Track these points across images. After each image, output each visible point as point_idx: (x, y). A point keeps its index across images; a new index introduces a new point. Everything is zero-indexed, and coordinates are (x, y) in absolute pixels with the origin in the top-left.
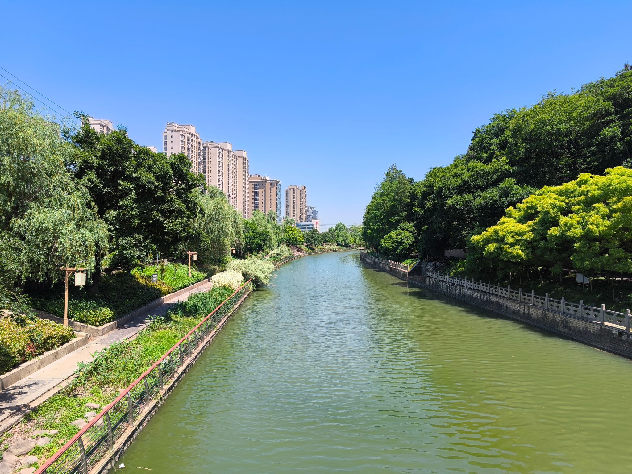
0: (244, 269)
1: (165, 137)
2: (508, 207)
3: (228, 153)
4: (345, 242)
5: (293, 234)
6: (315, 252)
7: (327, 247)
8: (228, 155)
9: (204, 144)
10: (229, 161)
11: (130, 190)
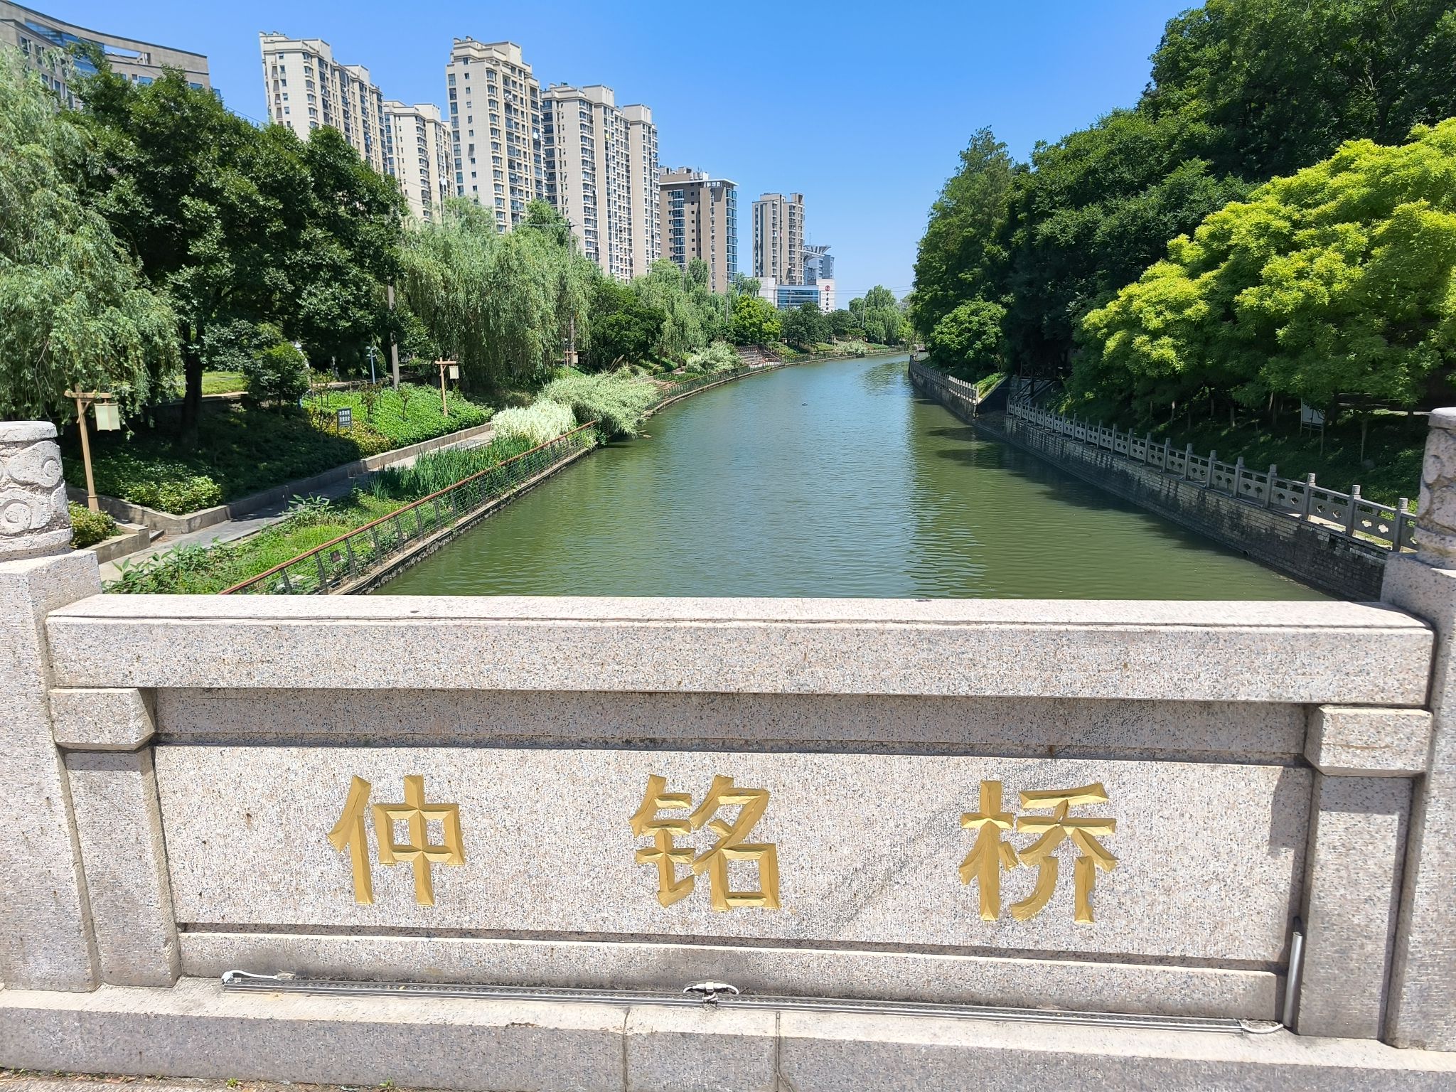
0: (576, 398)
1: (452, 76)
2: (1176, 236)
3: (605, 113)
4: (889, 332)
5: (751, 317)
6: (808, 358)
7: (840, 346)
8: (605, 120)
9: (545, 92)
10: (607, 136)
11: (210, 219)
